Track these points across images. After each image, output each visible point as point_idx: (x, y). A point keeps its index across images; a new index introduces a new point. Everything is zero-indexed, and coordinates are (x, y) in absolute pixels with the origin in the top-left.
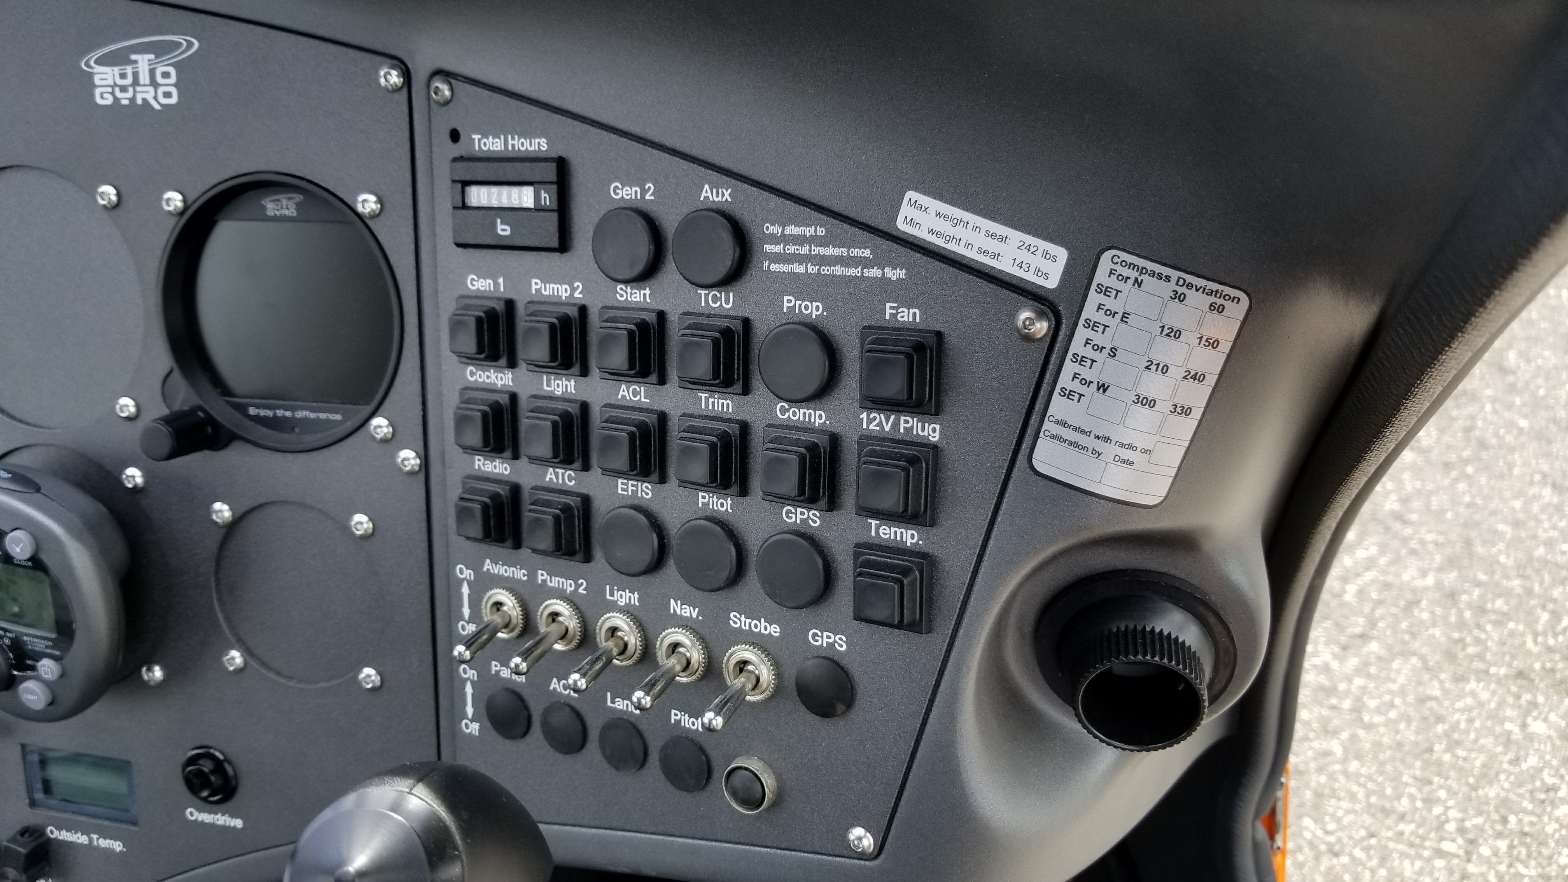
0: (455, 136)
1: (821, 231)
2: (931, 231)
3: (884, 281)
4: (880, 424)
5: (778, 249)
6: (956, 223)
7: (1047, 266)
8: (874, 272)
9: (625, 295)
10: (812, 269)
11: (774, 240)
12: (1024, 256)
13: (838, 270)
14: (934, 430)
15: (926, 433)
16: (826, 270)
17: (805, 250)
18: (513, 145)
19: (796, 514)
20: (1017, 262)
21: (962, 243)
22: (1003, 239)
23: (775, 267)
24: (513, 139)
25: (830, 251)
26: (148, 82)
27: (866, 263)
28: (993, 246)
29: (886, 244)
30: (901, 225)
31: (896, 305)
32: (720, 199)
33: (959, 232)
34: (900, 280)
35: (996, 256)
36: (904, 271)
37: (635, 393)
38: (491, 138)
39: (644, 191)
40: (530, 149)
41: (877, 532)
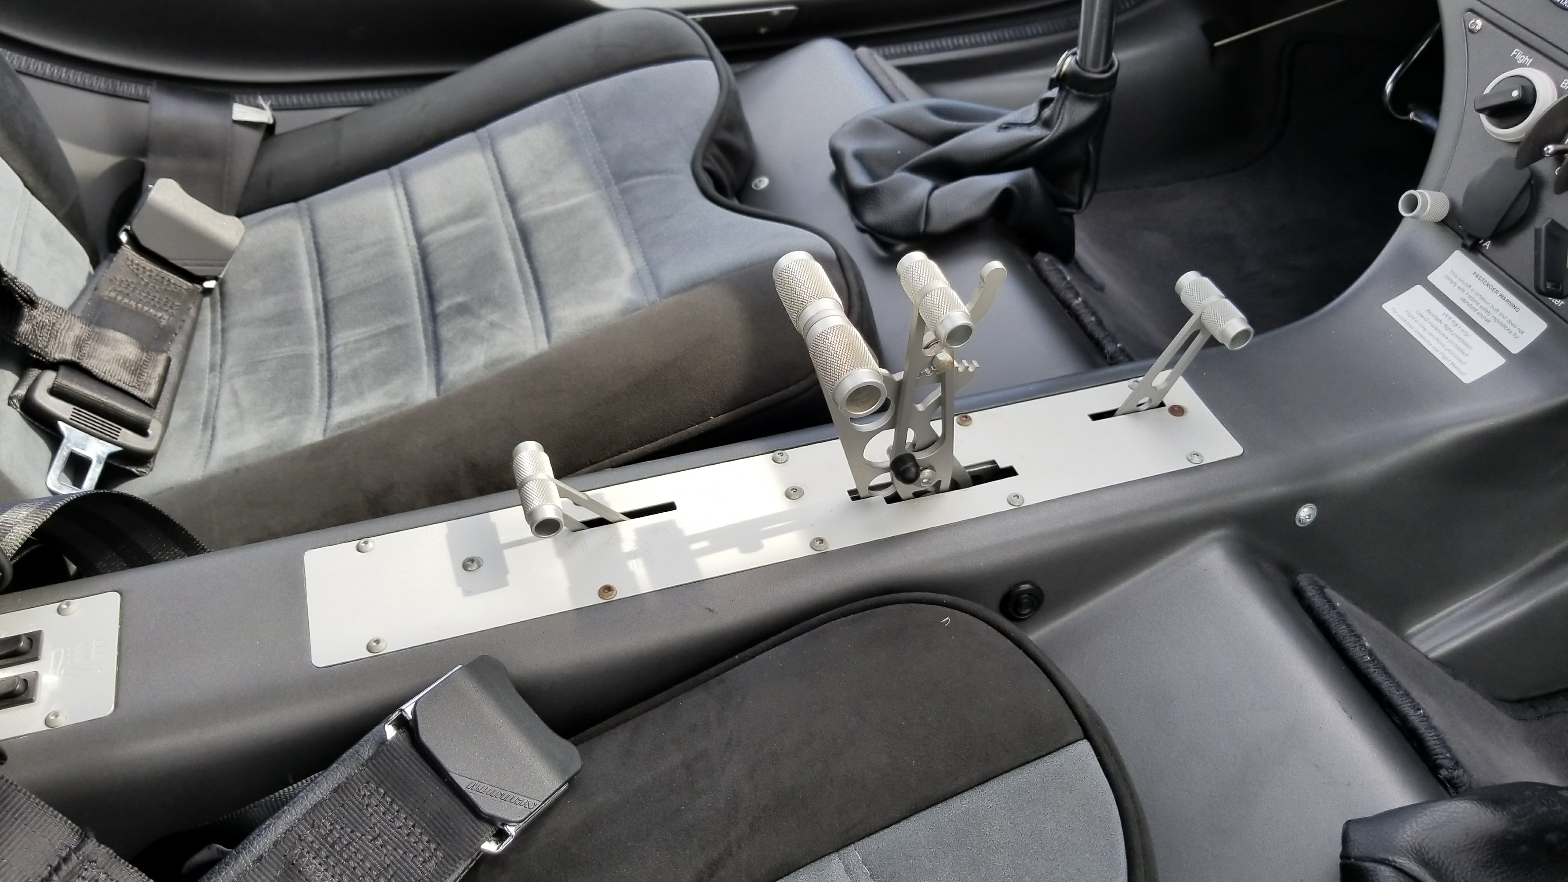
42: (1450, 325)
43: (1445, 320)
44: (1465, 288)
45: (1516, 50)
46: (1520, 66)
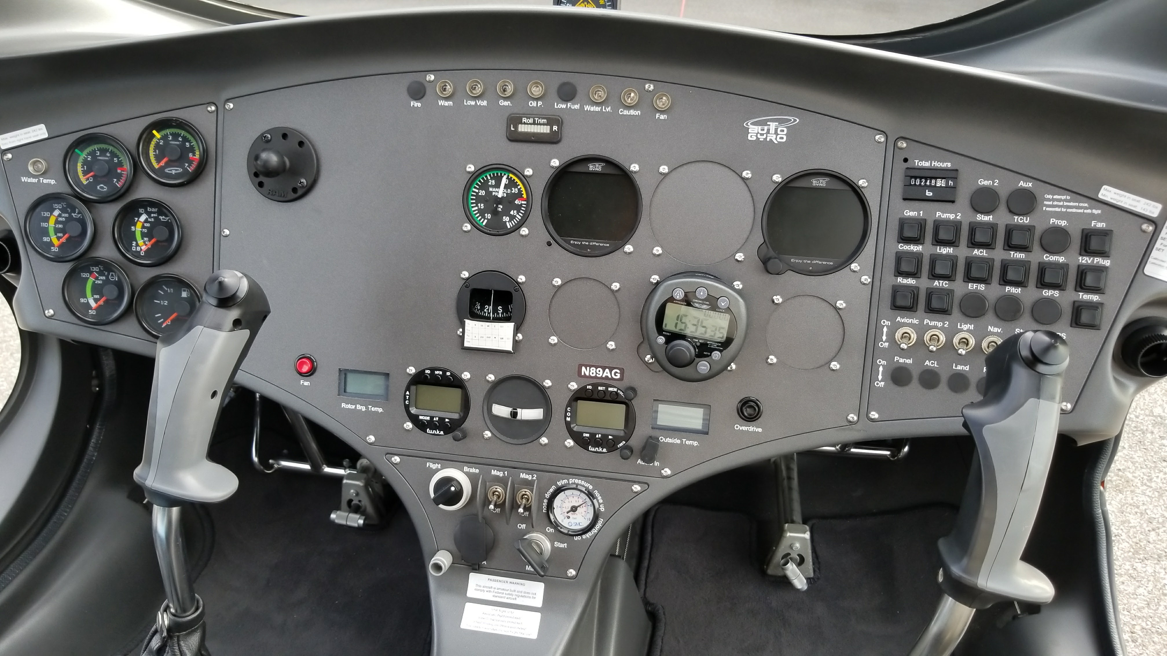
0: (906, 160)
1: (1068, 198)
2: (1111, 199)
3: (1093, 214)
4: (1087, 261)
5: (1051, 203)
6: (1121, 196)
7: (1154, 210)
8: (1089, 211)
9: (981, 218)
10: (1064, 210)
11: (1049, 200)
12: (1146, 207)
13: (1074, 210)
14: (1108, 262)
15: (1104, 263)
16: (1069, 210)
17: (1061, 203)
18: (934, 165)
19: (1049, 292)
20: (1143, 208)
21: (1123, 202)
22: (1138, 201)
23: (1048, 209)
24: (935, 162)
25: (1072, 204)
26: (773, 132)
27: (1086, 208)
28: (1135, 203)
29: (1093, 202)
30: (1100, 196)
31: (1096, 222)
32: (1027, 186)
33: (1122, 199)
34: (1098, 214)
35: (1135, 207)
36: (1100, 211)
37: (981, 252)
38: (924, 162)
39: (994, 183)
40: (942, 166)
41: (1082, 297)
42: (501, 614)
43: (496, 613)
44: (490, 589)
45: (428, 463)
46: (437, 470)
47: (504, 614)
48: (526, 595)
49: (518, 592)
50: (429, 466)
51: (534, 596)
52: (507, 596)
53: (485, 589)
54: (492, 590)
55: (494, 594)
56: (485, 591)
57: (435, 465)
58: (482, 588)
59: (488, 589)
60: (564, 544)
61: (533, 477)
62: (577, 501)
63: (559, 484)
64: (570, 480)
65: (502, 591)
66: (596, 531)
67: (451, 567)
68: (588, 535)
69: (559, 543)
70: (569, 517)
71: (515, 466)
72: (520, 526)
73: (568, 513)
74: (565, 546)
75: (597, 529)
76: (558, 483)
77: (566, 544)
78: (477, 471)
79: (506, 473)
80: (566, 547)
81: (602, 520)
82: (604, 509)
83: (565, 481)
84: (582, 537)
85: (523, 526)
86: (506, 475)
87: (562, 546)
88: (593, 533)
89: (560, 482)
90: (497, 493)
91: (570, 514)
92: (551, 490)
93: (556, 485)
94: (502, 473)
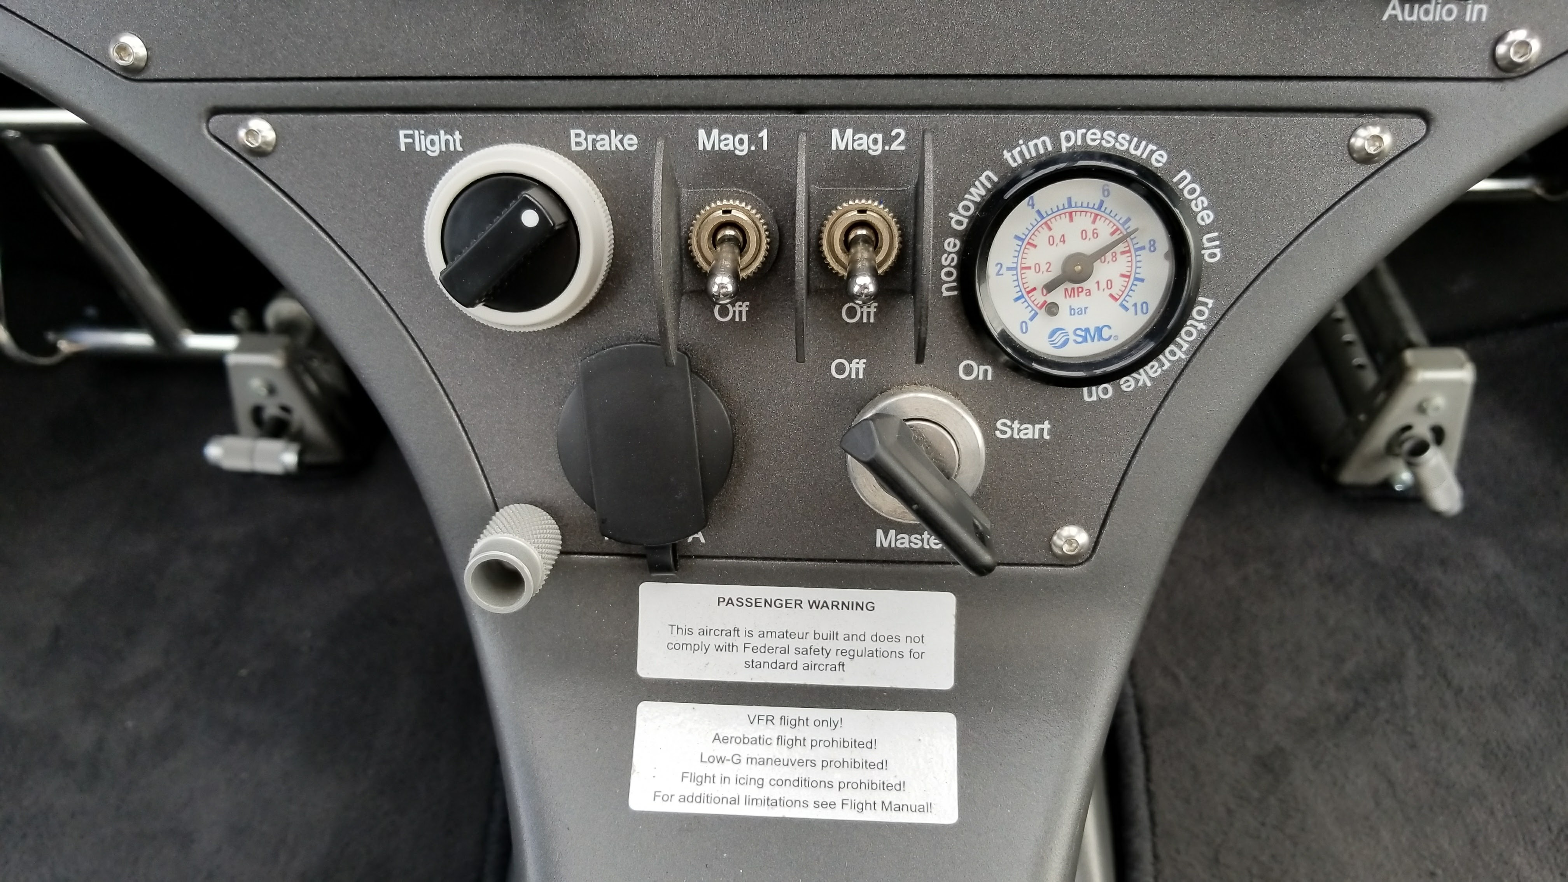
42: (789, 733)
43: (770, 732)
44: (730, 640)
45: (402, 133)
46: (448, 159)
47: (802, 732)
48: (885, 646)
49: (848, 638)
50: (410, 147)
51: (918, 648)
52: (802, 660)
53: (711, 641)
54: (739, 641)
55: (749, 655)
56: (712, 649)
57: (436, 138)
58: (696, 639)
59: (723, 641)
60: (1038, 427)
61: (888, 140)
62: (1090, 234)
63: (1012, 158)
64: (1063, 135)
65: (784, 643)
66: (1181, 355)
67: (557, 569)
68: (1146, 376)
69: (1016, 425)
70: (1052, 309)
71: (806, 101)
72: (840, 369)
73: (1050, 287)
74: (1042, 430)
75: (1186, 346)
76: (1007, 155)
77: (1046, 426)
78: (631, 142)
79: (764, 134)
80: (1046, 436)
81: (1210, 302)
82: (1217, 251)
83: (1039, 142)
84: (1118, 389)
85: (856, 367)
86: (765, 147)
87: (1029, 432)
88: (1167, 365)
89: (1016, 152)
90: (730, 232)
91: (1057, 296)
92: (977, 193)
93: (999, 164)
94: (745, 137)
